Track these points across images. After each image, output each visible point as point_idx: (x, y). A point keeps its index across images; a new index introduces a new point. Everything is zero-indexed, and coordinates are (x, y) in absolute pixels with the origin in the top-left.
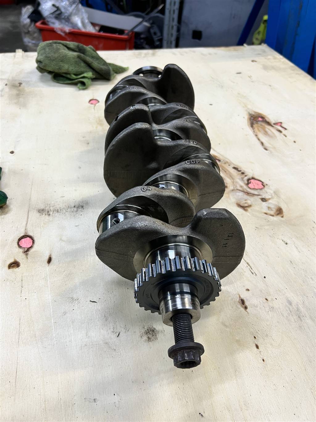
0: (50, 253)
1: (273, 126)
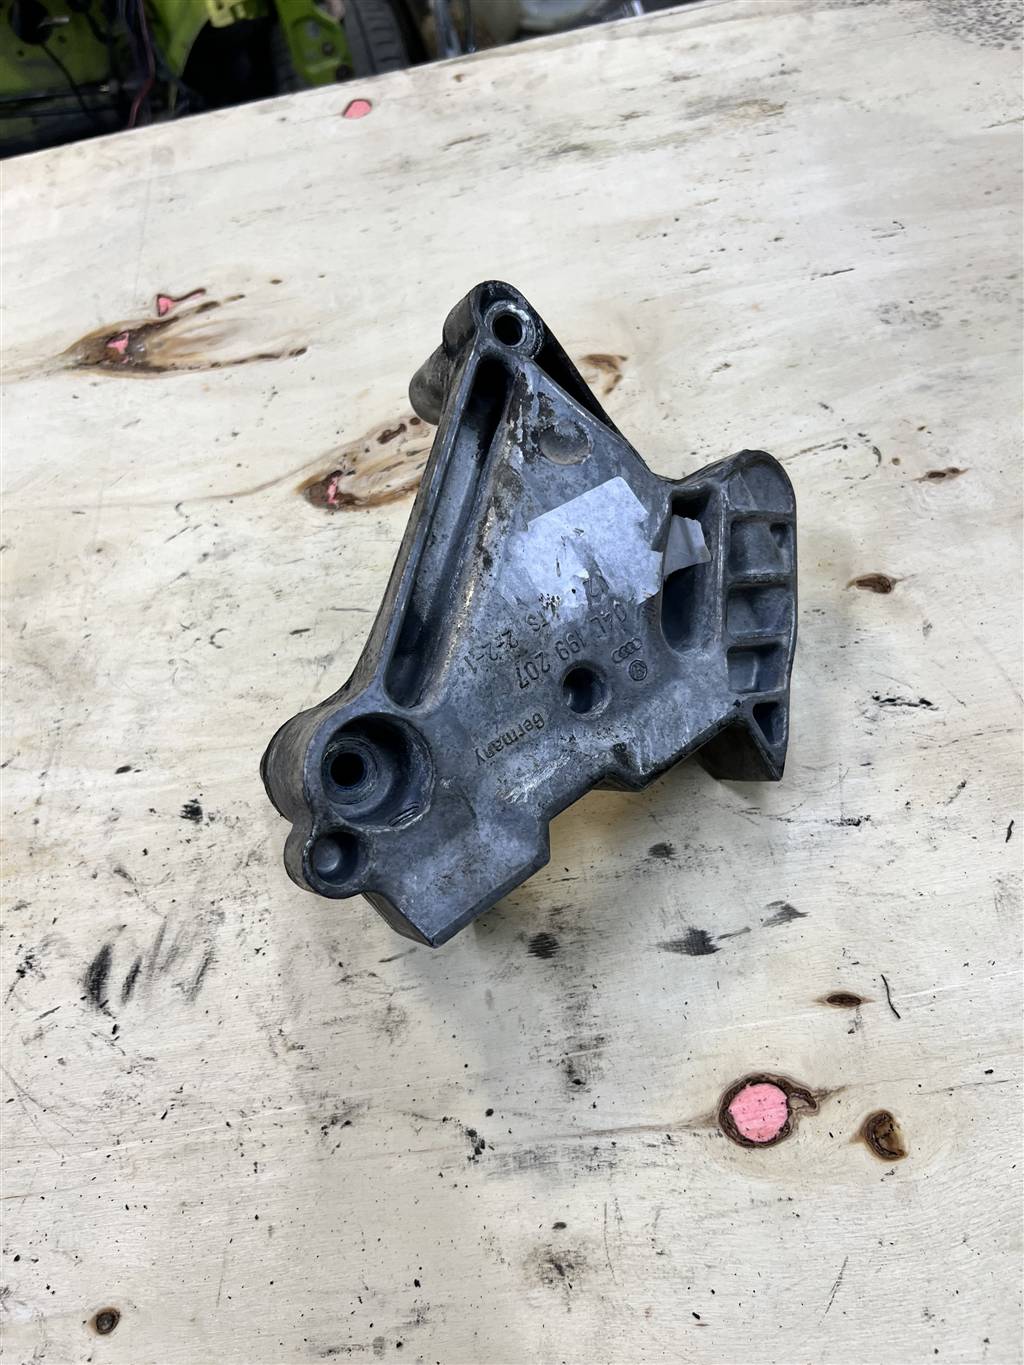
0: (813, 1004)
1: (175, 319)
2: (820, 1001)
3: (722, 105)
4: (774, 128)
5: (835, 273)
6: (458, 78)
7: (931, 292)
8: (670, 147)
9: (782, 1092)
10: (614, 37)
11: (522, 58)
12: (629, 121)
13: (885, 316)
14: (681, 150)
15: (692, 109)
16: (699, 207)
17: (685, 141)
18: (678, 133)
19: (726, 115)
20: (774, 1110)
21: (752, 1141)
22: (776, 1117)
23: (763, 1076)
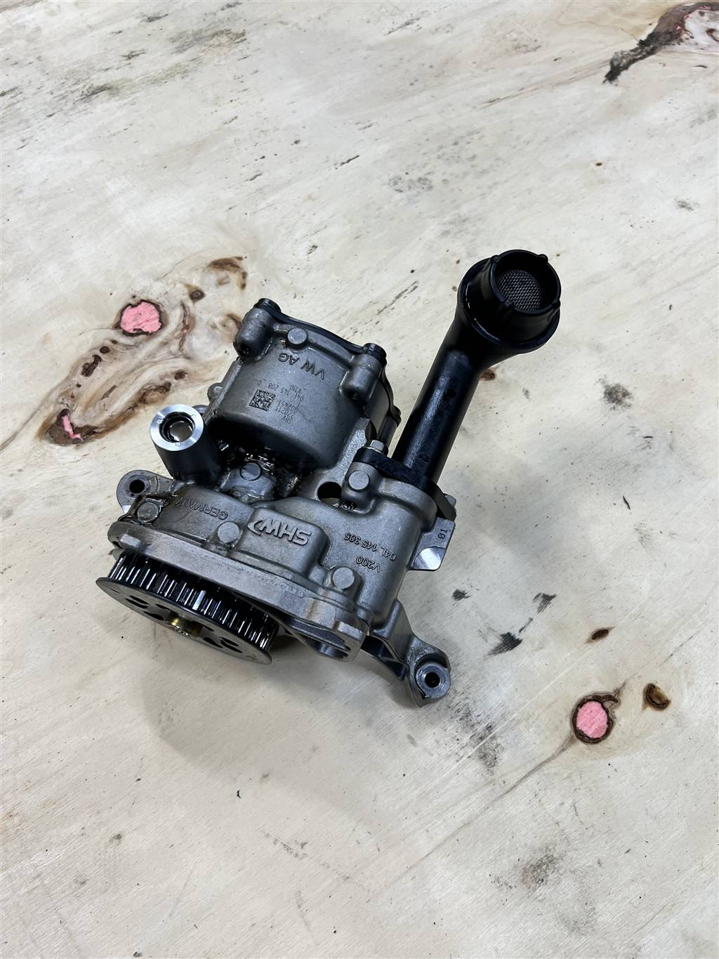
0: (587, 644)
2: (589, 641)
3: (198, 38)
4: (248, 52)
5: (349, 161)
7: (414, 165)
8: (178, 77)
9: (597, 703)
12: (132, 59)
13: (397, 187)
14: (187, 79)
15: (177, 44)
16: (227, 125)
17: (185, 72)
18: (178, 65)
19: (205, 45)
20: (598, 715)
21: (598, 738)
22: (601, 717)
23: (584, 699)
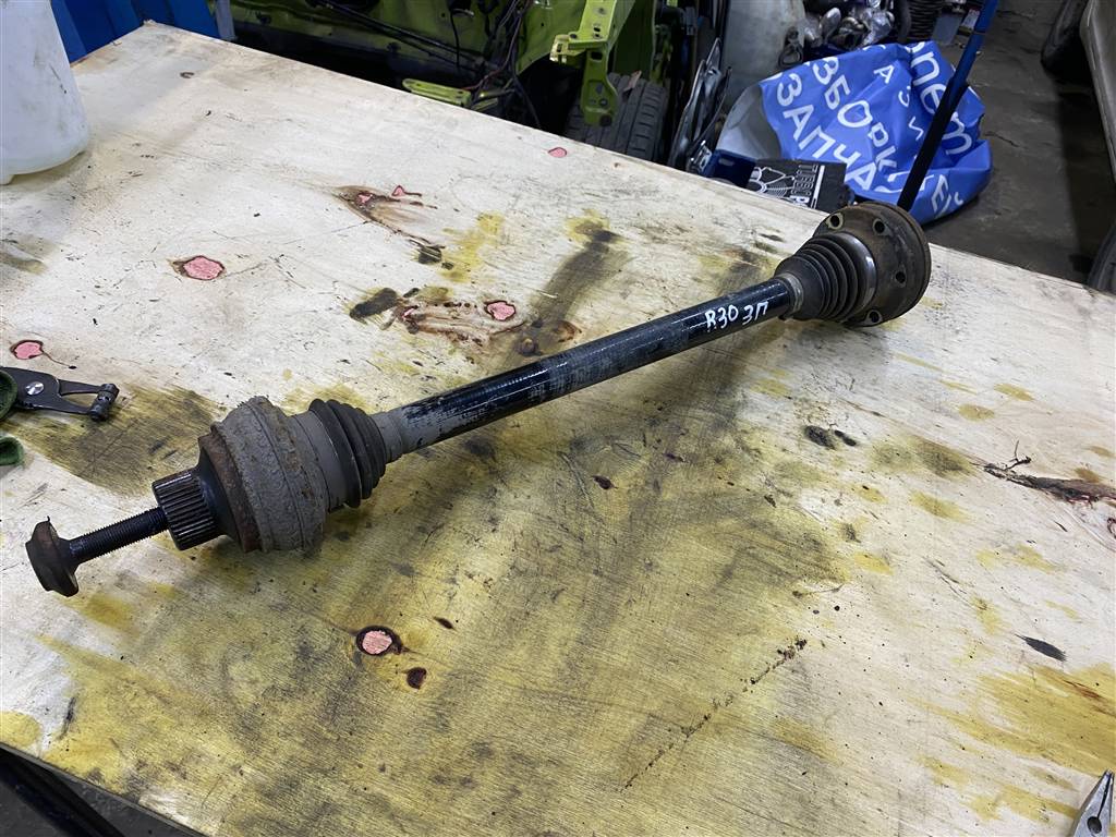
0: (432, 618)
1: (398, 201)
2: (435, 618)
6: (616, 165)
9: (392, 640)
10: (705, 187)
11: (654, 172)
20: (383, 645)
23: (390, 631)
